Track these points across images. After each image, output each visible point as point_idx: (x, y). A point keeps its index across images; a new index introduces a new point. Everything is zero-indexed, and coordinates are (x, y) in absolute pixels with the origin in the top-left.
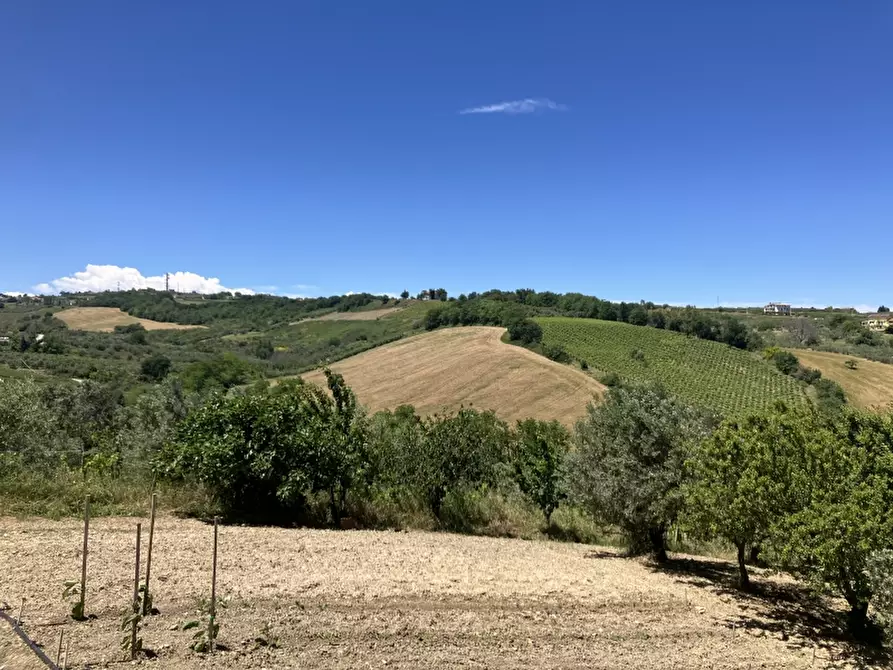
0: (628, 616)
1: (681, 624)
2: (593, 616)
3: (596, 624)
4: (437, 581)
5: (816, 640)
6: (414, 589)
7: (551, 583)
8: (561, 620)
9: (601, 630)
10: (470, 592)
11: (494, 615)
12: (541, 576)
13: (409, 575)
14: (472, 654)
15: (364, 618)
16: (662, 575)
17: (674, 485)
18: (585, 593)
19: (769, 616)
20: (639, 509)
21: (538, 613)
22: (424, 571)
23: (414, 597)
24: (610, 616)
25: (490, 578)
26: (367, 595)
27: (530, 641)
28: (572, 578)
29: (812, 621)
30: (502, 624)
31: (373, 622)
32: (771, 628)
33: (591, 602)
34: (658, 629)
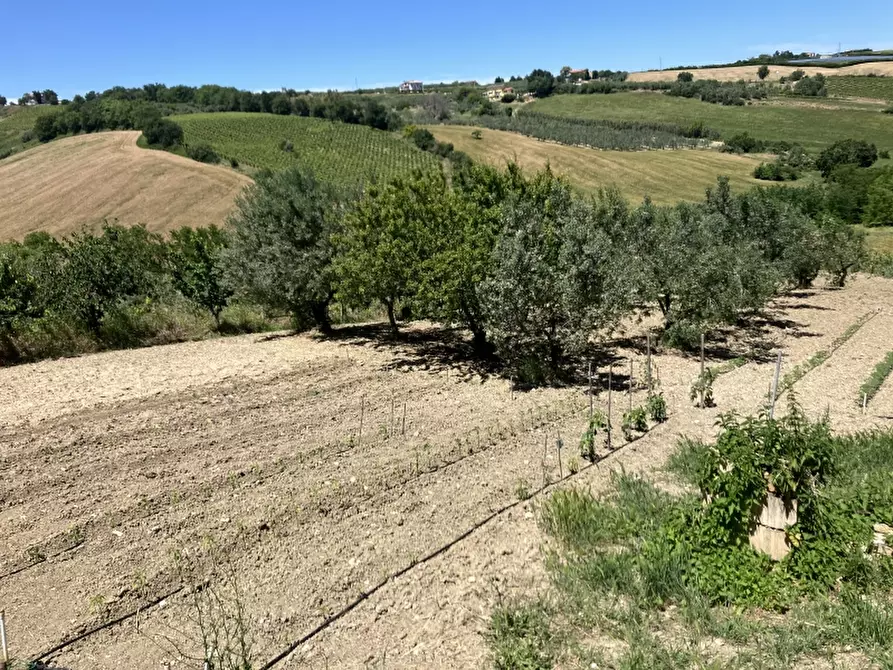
0: (299, 382)
1: (345, 377)
2: (267, 388)
3: (271, 394)
4: (110, 392)
5: (450, 364)
6: (84, 404)
7: (225, 371)
8: (238, 397)
9: (275, 397)
10: (144, 395)
11: (171, 408)
12: (214, 366)
13: (76, 394)
14: (154, 443)
15: (33, 440)
16: (327, 343)
17: (327, 262)
18: (257, 373)
19: (417, 354)
20: (299, 290)
21: (215, 397)
22: (92, 387)
23: (86, 411)
24: (283, 385)
25: (163, 379)
26: (32, 421)
27: (209, 420)
28: (246, 362)
29: (449, 351)
30: (180, 413)
31: (44, 441)
32: (417, 363)
33: (265, 377)
34: (325, 385)
